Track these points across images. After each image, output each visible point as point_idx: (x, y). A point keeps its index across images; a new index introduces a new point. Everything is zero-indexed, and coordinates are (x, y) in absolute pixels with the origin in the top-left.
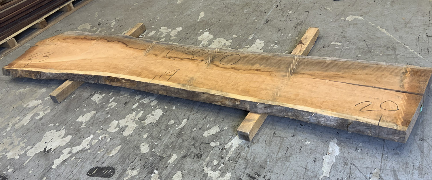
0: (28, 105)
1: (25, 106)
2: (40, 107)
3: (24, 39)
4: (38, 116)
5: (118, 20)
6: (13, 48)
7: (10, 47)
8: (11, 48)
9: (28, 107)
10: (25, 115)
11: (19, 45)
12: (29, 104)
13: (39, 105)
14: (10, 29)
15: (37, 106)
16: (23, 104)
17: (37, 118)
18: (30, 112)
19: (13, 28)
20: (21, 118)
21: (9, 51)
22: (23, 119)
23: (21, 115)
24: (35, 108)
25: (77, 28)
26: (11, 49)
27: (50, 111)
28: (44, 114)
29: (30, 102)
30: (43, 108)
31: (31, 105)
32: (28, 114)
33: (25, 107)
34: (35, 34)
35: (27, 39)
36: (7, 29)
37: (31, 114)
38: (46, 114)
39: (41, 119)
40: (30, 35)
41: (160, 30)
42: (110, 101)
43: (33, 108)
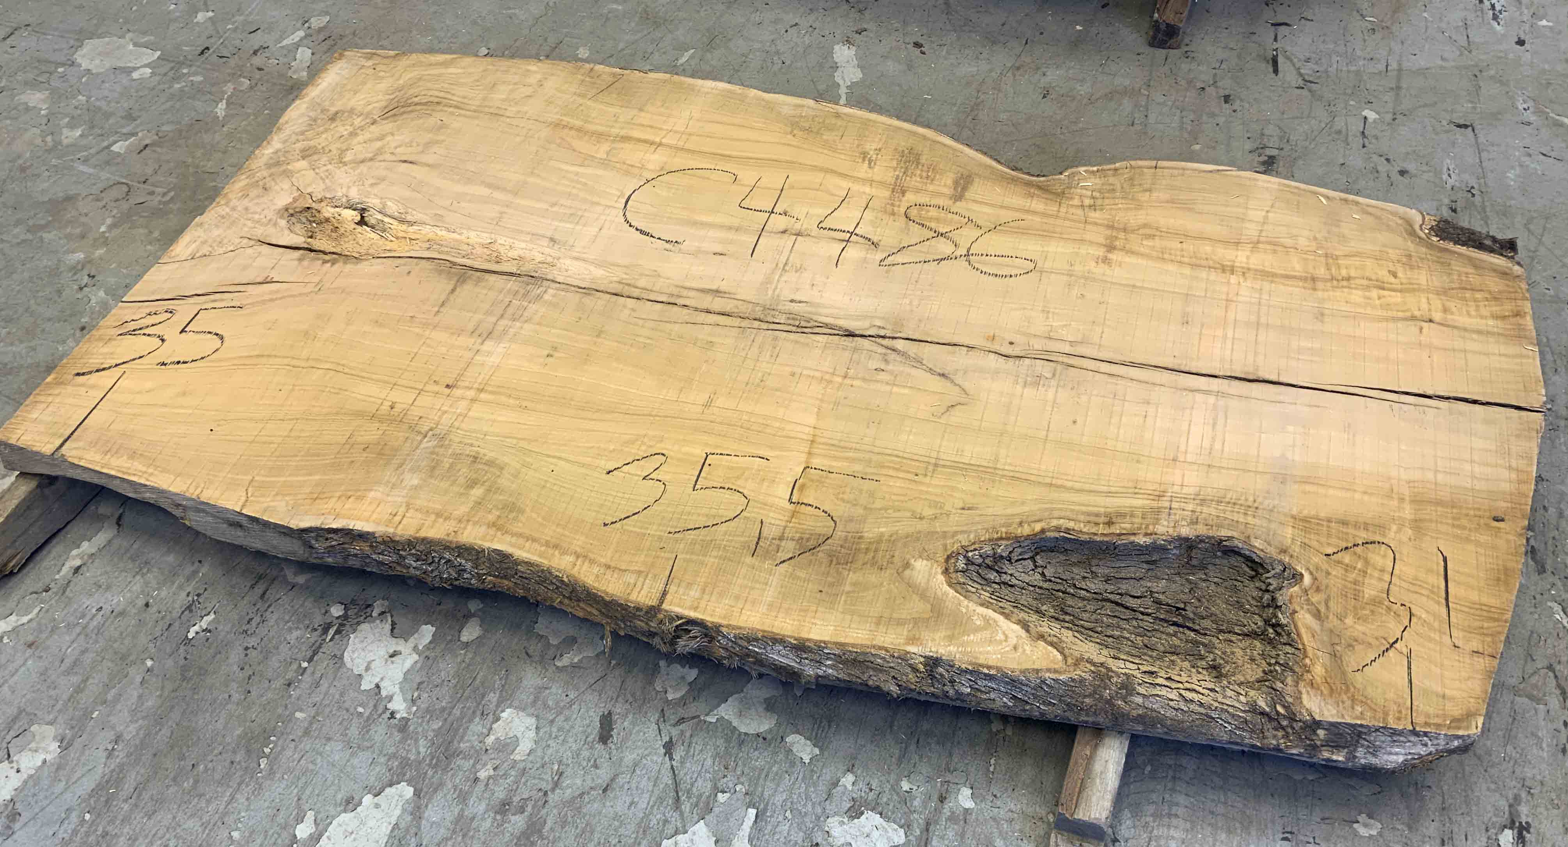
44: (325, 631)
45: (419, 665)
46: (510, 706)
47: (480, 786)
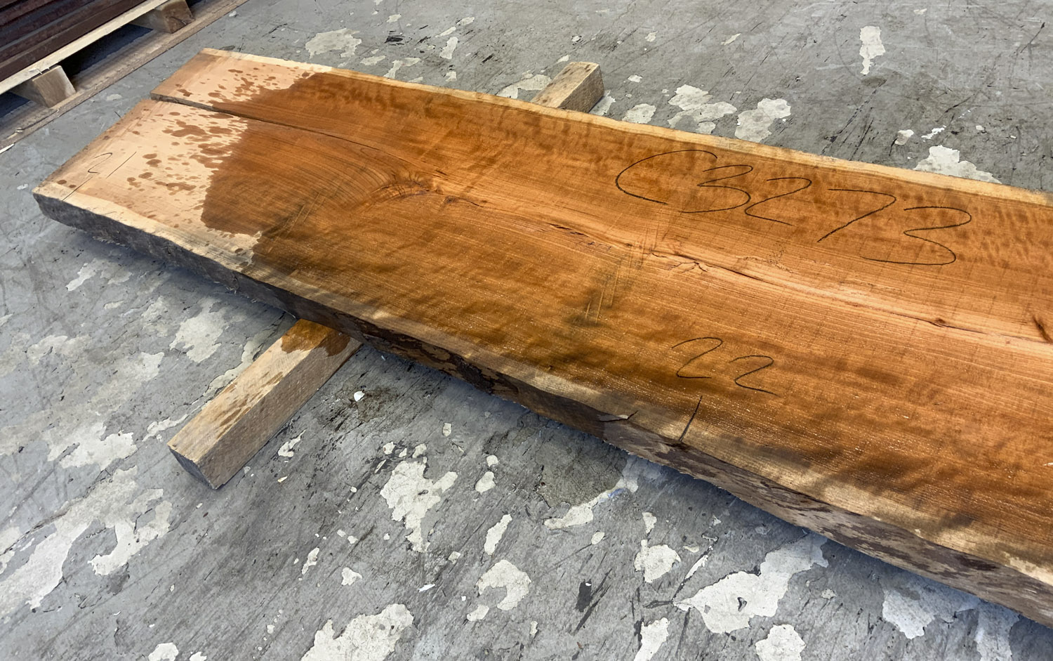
0: (67, 452)
1: (55, 453)
2: (123, 484)
3: (100, 70)
4: (107, 551)
5: (469, 31)
6: (54, 108)
7: (44, 101)
8: (48, 106)
9: (66, 464)
10: (46, 522)
11: (78, 94)
12: (75, 446)
13: (118, 463)
14: (48, 30)
15: (109, 472)
16: (47, 436)
17: (104, 565)
18: (71, 505)
19: (59, 24)
20: (25, 540)
21: (39, 116)
22: (32, 550)
23: (29, 514)
24: (100, 486)
25: (303, 47)
26: (46, 111)
27: (166, 526)
28: (135, 549)
29: (81, 430)
30: (135, 495)
31: (79, 459)
32: (58, 523)
33: (56, 463)
34: (143, 55)
35: (112, 73)
36: (36, 28)
37: (75, 524)
38: (145, 551)
39: (118, 582)
40: (124, 55)
41: (673, 102)
42: (490, 548)
43: (89, 480)
44: (375, 465)
45: (439, 505)
46: (506, 557)
47: (468, 627)
